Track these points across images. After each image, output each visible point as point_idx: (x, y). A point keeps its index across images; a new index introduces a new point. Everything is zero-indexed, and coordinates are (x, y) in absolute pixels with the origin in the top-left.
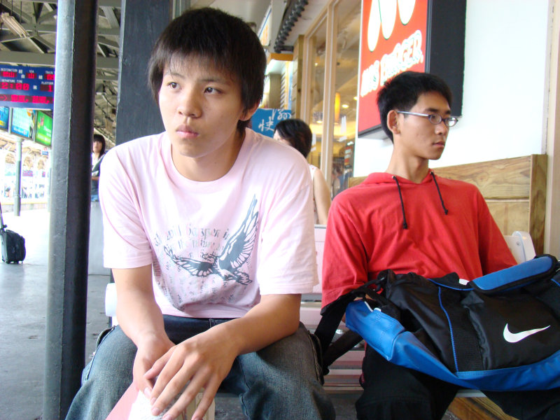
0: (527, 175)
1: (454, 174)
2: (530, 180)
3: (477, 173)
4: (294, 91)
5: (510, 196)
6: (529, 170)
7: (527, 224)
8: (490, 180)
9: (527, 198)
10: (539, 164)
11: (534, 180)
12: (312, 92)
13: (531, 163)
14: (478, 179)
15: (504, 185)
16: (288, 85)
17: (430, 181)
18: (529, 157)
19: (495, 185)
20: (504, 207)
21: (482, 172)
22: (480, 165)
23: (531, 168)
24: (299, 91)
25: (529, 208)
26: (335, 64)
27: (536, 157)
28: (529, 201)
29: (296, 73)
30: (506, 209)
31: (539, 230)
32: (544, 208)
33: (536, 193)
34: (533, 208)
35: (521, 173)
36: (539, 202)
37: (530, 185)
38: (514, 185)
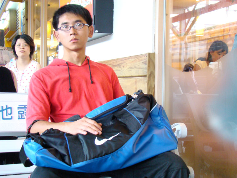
0: (145, 64)
1: (110, 65)
2: (147, 66)
3: (121, 64)
4: (23, 20)
5: (138, 75)
6: (146, 61)
7: (146, 89)
8: (128, 67)
9: (145, 76)
10: (151, 58)
11: (149, 66)
12: (34, 20)
13: (147, 57)
14: (122, 66)
15: (135, 69)
16: (21, 16)
17: (86, 64)
18: (146, 54)
19: (130, 69)
20: (135, 81)
21: (124, 62)
22: (123, 59)
23: (147, 60)
24: (27, 20)
25: (147, 81)
26: (47, 5)
27: (149, 54)
28: (147, 77)
29: (25, 10)
30: (136, 82)
31: (152, 92)
32: (154, 80)
33: (150, 73)
34: (149, 81)
35: (142, 63)
36: (151, 78)
37: (147, 69)
38: (139, 69)
